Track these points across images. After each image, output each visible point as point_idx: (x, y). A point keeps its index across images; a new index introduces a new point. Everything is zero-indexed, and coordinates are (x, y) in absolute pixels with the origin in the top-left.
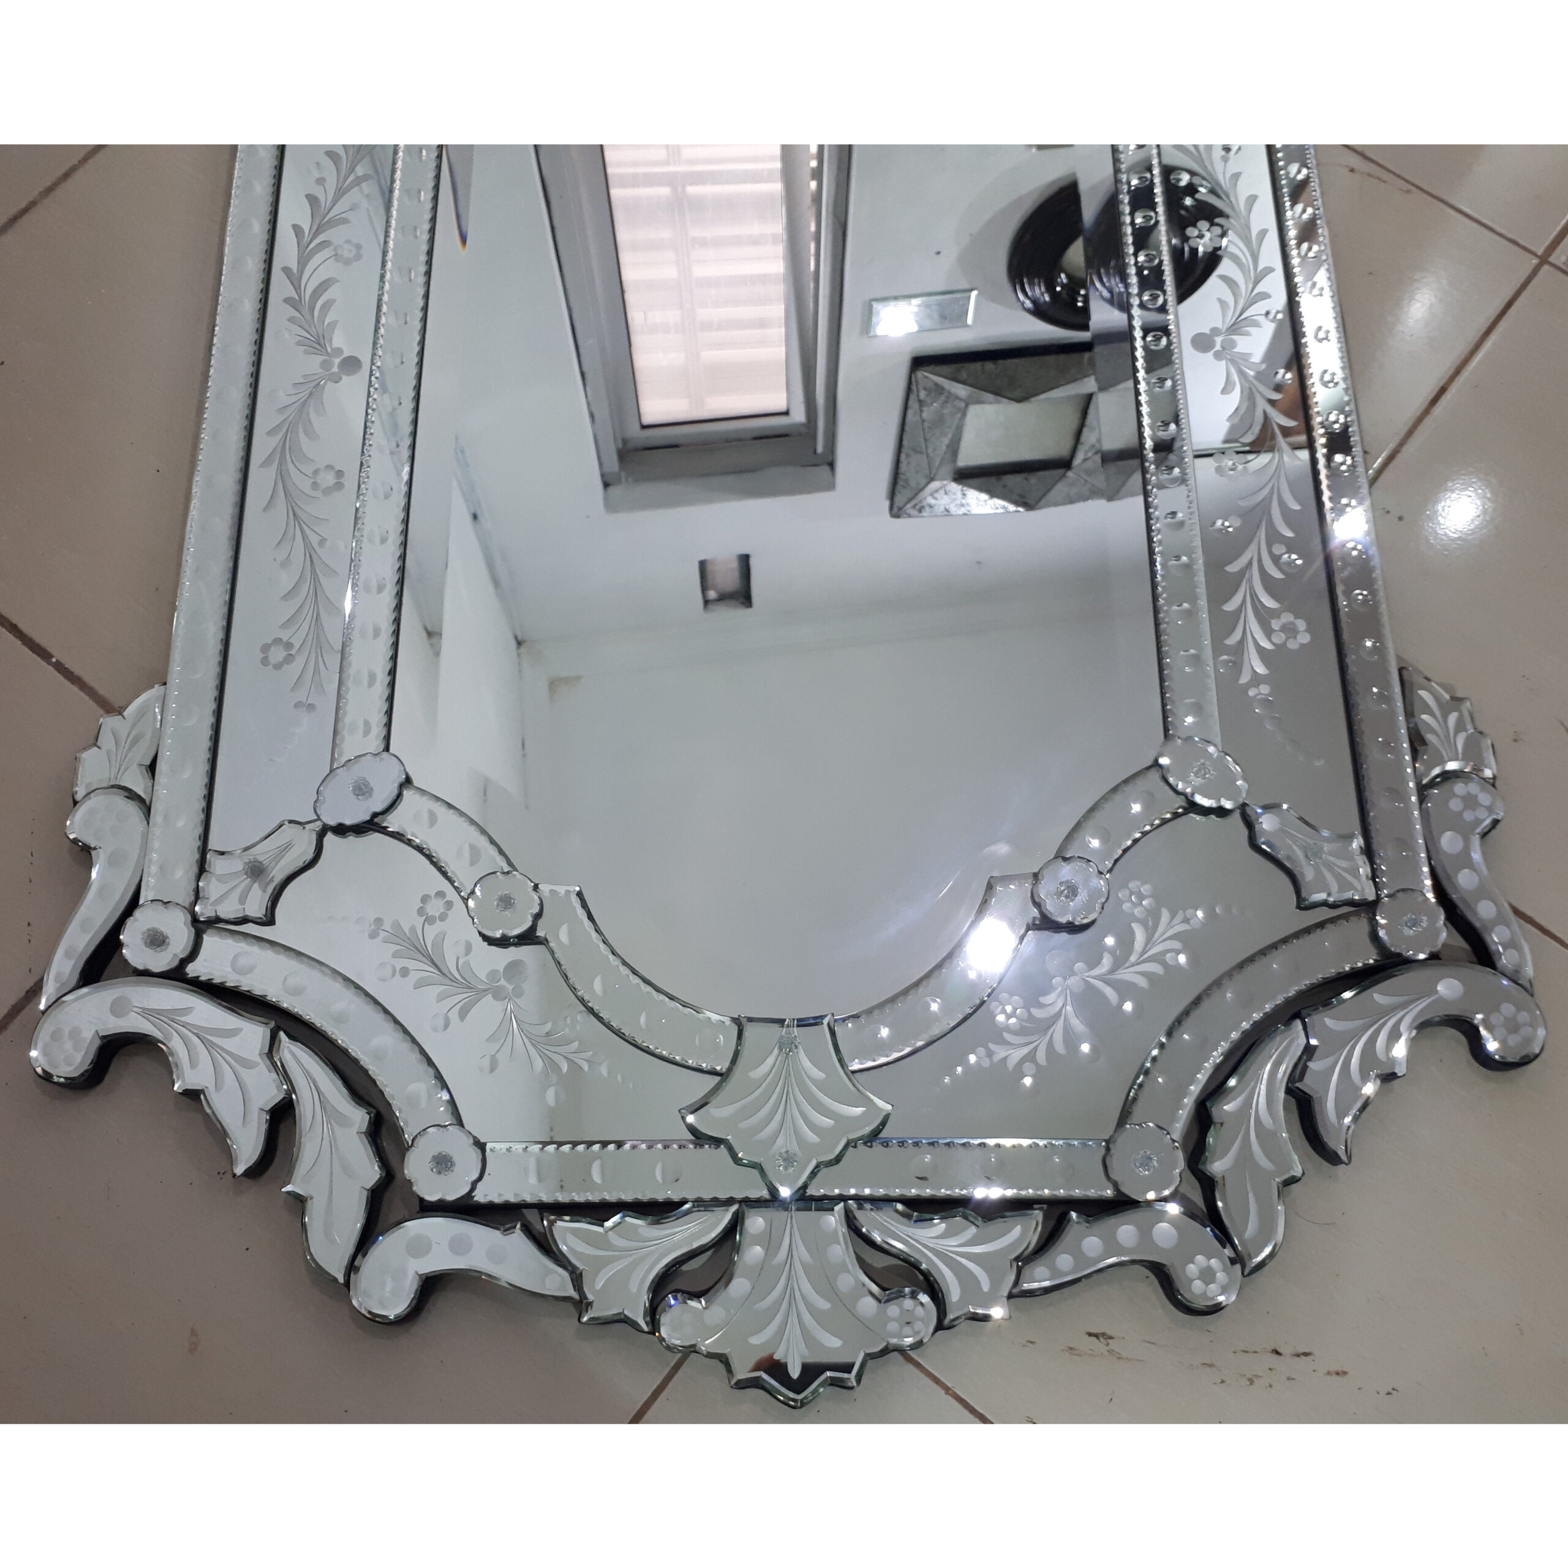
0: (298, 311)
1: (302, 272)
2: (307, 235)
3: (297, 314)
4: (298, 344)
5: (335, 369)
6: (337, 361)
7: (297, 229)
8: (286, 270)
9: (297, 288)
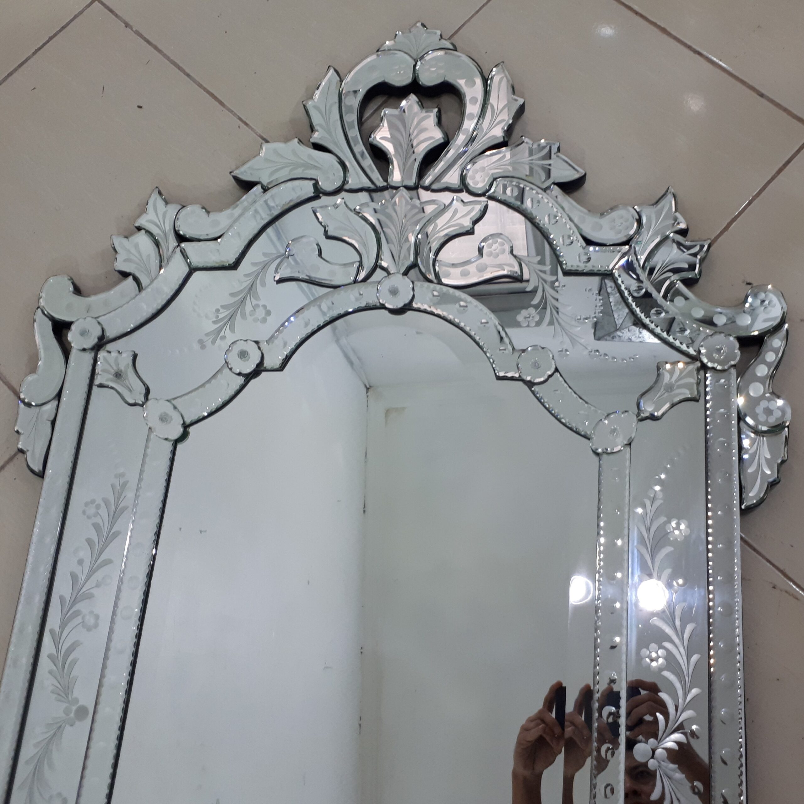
0: (55, 665)
1: (61, 634)
2: (68, 602)
3: (55, 668)
4: (52, 692)
5: (72, 715)
6: (74, 708)
7: (62, 598)
8: (52, 632)
9: (57, 647)
